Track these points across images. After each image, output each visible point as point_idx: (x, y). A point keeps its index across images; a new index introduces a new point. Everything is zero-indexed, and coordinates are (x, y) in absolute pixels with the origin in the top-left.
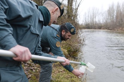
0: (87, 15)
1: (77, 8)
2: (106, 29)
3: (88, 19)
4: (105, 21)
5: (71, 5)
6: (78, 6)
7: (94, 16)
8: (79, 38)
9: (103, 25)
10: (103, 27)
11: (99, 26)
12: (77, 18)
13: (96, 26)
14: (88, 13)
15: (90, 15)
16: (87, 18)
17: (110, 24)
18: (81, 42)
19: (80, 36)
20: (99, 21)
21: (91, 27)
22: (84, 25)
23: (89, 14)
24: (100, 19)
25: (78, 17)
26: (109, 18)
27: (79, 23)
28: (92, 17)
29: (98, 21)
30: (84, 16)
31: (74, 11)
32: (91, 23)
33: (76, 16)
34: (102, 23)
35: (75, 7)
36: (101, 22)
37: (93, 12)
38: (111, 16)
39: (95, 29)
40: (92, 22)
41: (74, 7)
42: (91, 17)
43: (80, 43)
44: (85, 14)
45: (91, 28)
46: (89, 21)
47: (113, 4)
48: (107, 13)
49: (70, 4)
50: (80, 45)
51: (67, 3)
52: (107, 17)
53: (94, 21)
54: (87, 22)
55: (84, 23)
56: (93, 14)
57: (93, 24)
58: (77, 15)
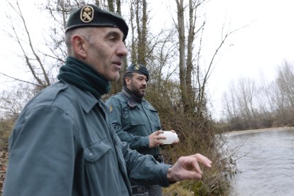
0: (229, 98)
1: (202, 85)
2: (285, 124)
3: (234, 106)
4: (276, 106)
5: (189, 82)
6: (205, 81)
7: (246, 97)
8: (219, 156)
9: (273, 116)
10: (275, 122)
11: (265, 120)
12: (206, 109)
13: (258, 120)
14: (232, 92)
15: (235, 98)
16: (231, 104)
17: (291, 111)
18: (227, 166)
19: (220, 151)
20: (262, 108)
21: (245, 123)
22: (226, 122)
23: (233, 96)
24: (264, 103)
25: (208, 105)
26: (286, 97)
27: (213, 118)
28: (243, 100)
29: (259, 109)
30: (222, 101)
31: (197, 94)
32: (244, 115)
33: (202, 104)
34: (270, 111)
35: (198, 84)
36: (268, 108)
37: (243, 89)
38: (289, 92)
39: (257, 129)
40: (245, 113)
41: (195, 84)
42: (240, 101)
43: (225, 169)
44: (225, 96)
45: (247, 128)
46: (236, 110)
47: (286, 64)
48: (277, 87)
49: (185, 81)
50: (224, 174)
51: (179, 79)
52: (280, 96)
53: (250, 109)
54: (233, 113)
55: (225, 117)
56: (244, 92)
57: (250, 117)
58: (205, 103)
